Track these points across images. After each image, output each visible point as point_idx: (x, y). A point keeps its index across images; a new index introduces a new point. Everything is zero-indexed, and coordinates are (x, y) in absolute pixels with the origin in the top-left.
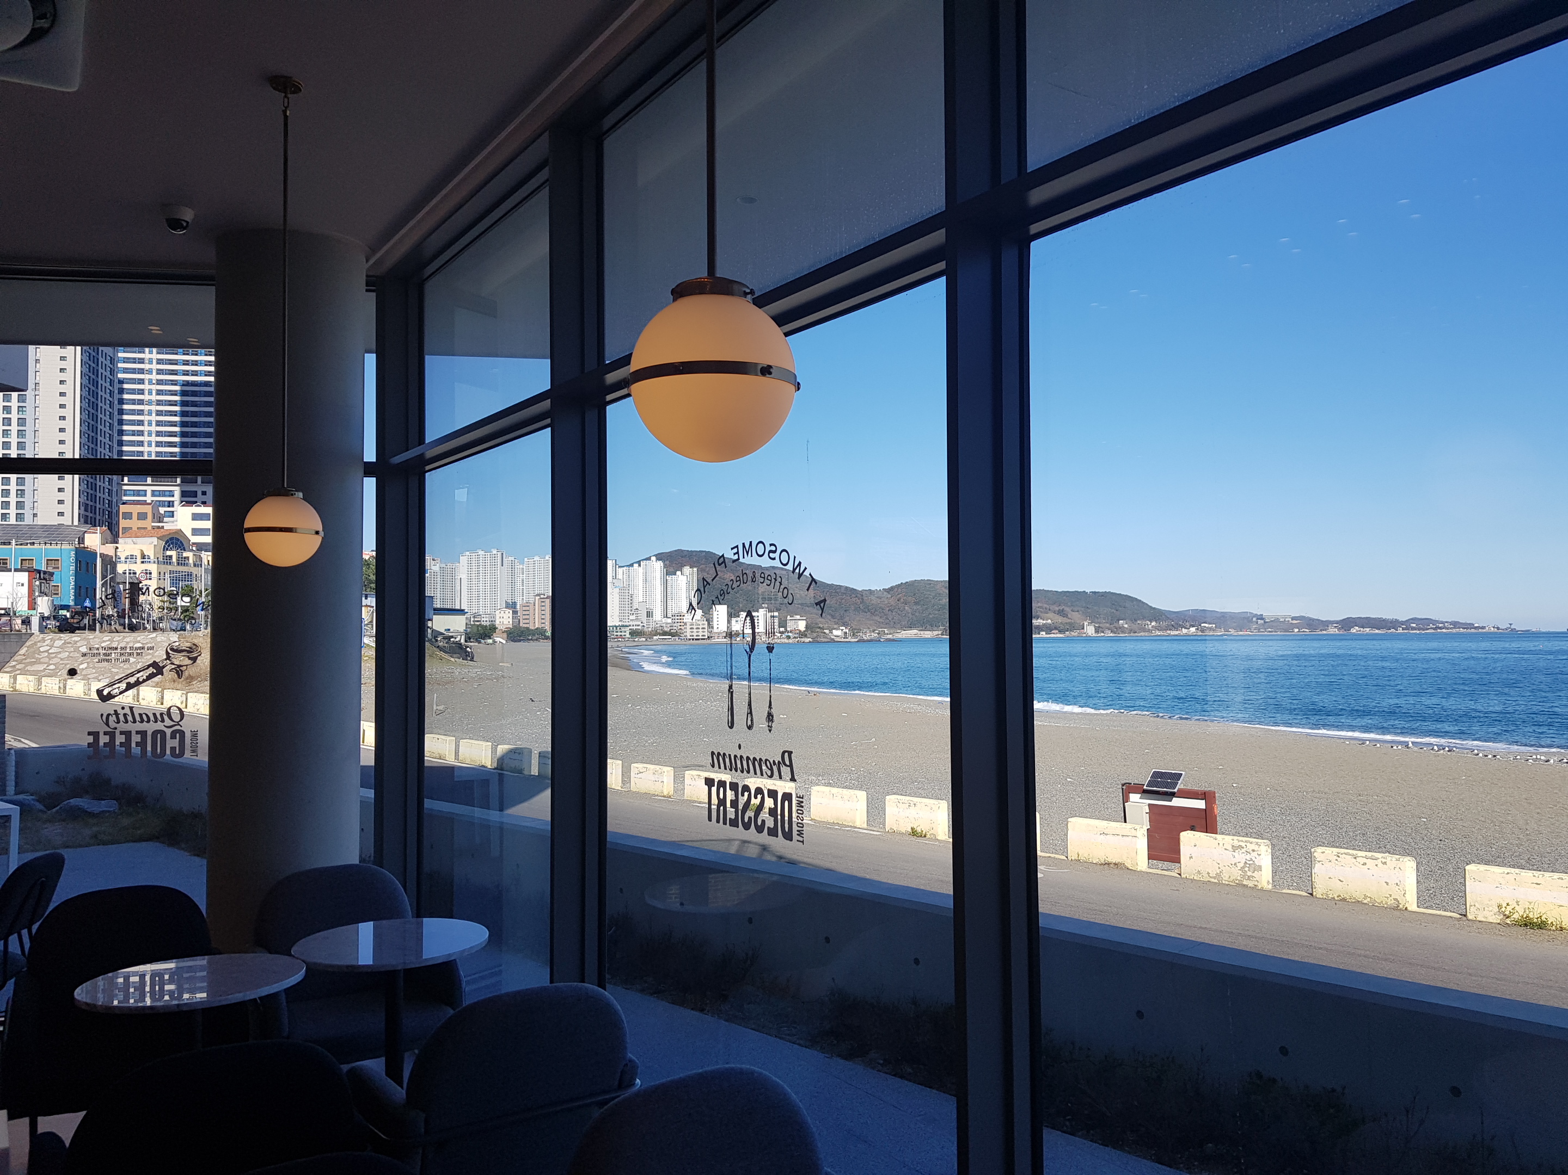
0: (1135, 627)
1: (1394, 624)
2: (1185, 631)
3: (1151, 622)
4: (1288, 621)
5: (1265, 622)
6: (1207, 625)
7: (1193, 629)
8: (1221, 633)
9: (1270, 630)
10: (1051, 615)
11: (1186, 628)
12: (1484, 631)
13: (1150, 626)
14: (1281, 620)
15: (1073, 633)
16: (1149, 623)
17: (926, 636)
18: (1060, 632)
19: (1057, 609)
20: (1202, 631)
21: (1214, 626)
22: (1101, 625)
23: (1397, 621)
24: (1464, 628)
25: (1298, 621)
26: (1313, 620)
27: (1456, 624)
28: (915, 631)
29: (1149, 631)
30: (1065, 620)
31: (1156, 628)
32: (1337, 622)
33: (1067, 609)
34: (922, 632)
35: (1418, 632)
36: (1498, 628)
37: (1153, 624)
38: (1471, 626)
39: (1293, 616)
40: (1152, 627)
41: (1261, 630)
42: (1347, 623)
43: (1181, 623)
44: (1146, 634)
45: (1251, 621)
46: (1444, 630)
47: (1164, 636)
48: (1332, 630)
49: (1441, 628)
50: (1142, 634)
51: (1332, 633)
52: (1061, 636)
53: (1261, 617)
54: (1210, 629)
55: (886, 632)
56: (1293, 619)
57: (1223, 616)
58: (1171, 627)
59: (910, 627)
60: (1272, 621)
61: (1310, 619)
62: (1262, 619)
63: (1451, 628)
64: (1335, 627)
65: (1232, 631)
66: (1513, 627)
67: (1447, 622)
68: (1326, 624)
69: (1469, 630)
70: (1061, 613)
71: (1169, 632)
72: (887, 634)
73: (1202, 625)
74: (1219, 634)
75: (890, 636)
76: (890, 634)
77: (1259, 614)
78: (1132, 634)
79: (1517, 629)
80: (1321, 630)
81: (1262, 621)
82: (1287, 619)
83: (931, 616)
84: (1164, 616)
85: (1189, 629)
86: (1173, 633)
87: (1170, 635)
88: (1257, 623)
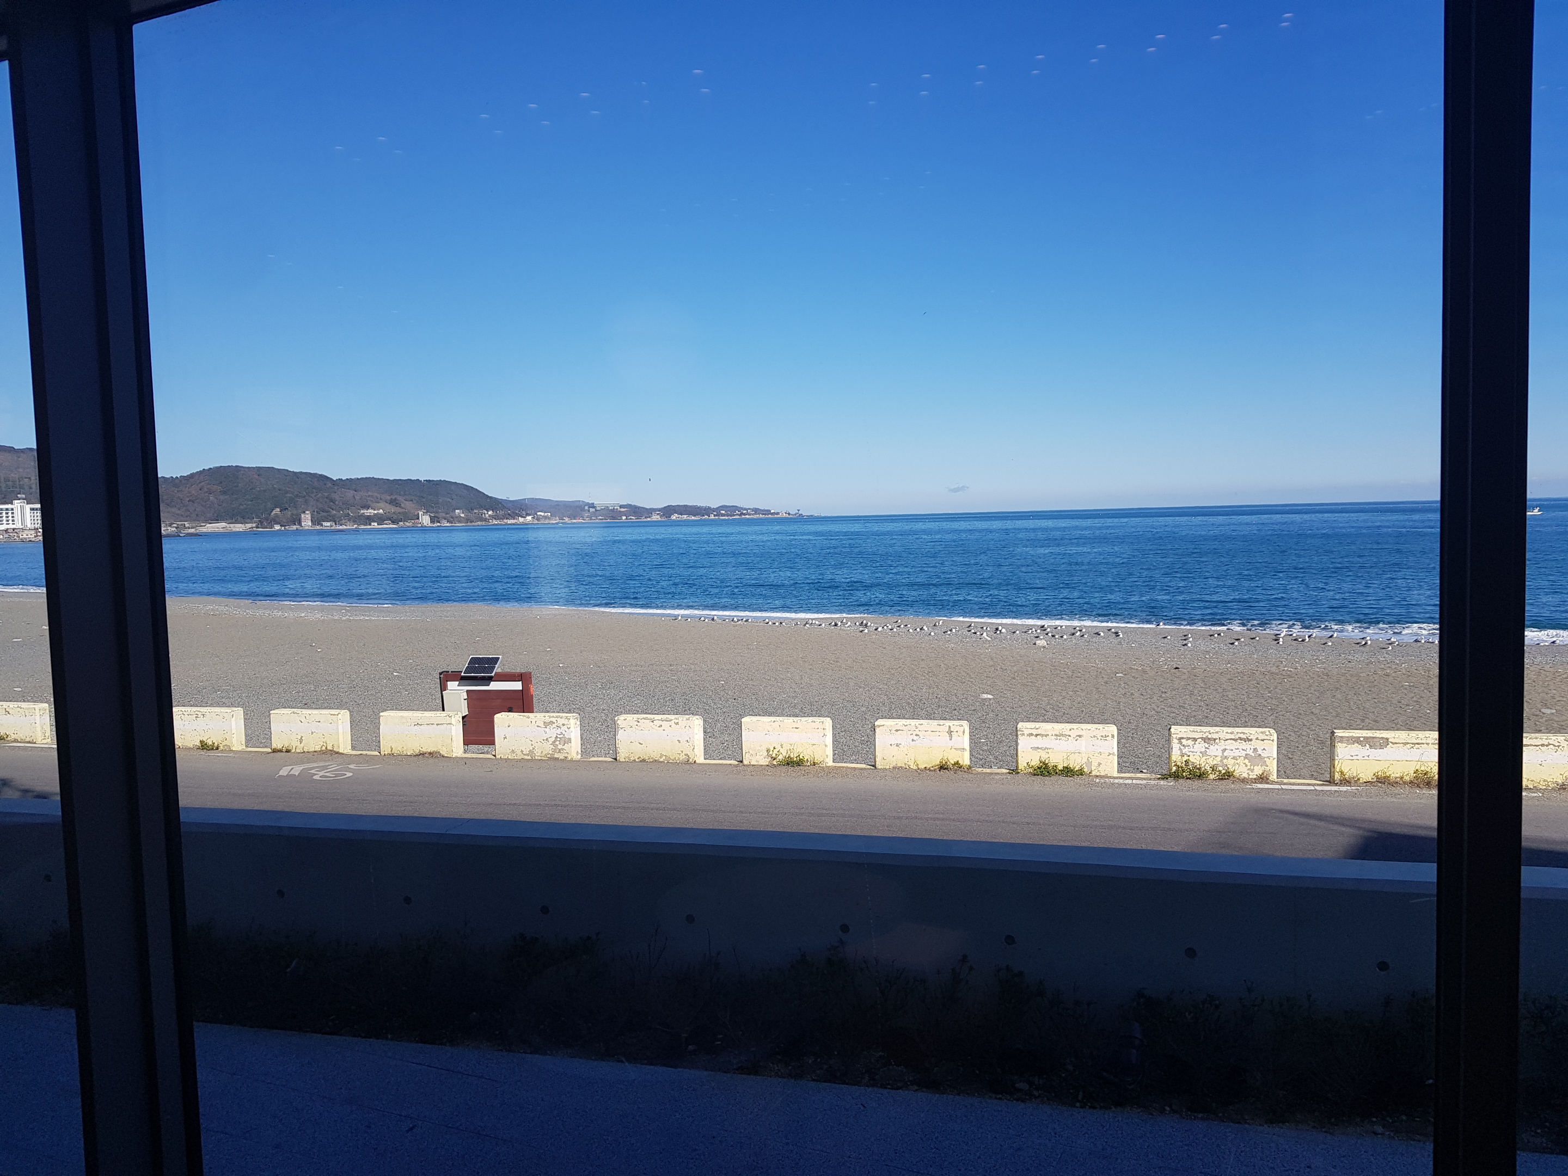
0: (471, 516)
1: (707, 511)
2: (521, 520)
3: (488, 511)
4: (617, 509)
5: (596, 510)
6: (542, 514)
7: (529, 518)
8: (556, 522)
9: (600, 517)
10: (382, 504)
11: (522, 517)
12: (779, 516)
13: (487, 515)
14: (611, 508)
15: (407, 524)
16: (486, 512)
17: (238, 530)
18: (393, 522)
19: (389, 498)
20: (538, 519)
21: (549, 514)
22: (436, 515)
23: (709, 508)
24: (763, 514)
25: (626, 509)
26: (639, 508)
27: (756, 511)
28: (224, 524)
29: (485, 520)
30: (398, 510)
31: (492, 517)
32: (659, 510)
33: (399, 498)
34: (232, 525)
35: (727, 518)
36: (789, 514)
37: (490, 513)
38: (768, 512)
39: (621, 504)
40: (490, 516)
41: (593, 518)
42: (668, 511)
43: (517, 512)
44: (483, 523)
46: (747, 516)
47: (501, 525)
48: (655, 517)
49: (744, 514)
50: (479, 523)
51: (656, 520)
52: (394, 526)
53: (592, 506)
54: (546, 517)
55: (187, 525)
56: (621, 507)
57: (558, 505)
58: (508, 516)
59: (217, 520)
60: (602, 509)
61: (636, 507)
62: (594, 507)
63: (753, 514)
64: (658, 514)
65: (567, 519)
66: (800, 512)
67: (749, 509)
68: (650, 511)
69: (766, 516)
70: (394, 502)
71: (505, 521)
72: (189, 528)
73: (538, 513)
74: (554, 522)
75: (192, 531)
76: (192, 528)
77: (590, 502)
78: (469, 524)
79: (804, 514)
80: (646, 518)
81: (594, 510)
82: (615, 508)
83: (242, 507)
84: (500, 505)
85: (525, 517)
86: (510, 522)
87: (507, 524)
88: (589, 511)
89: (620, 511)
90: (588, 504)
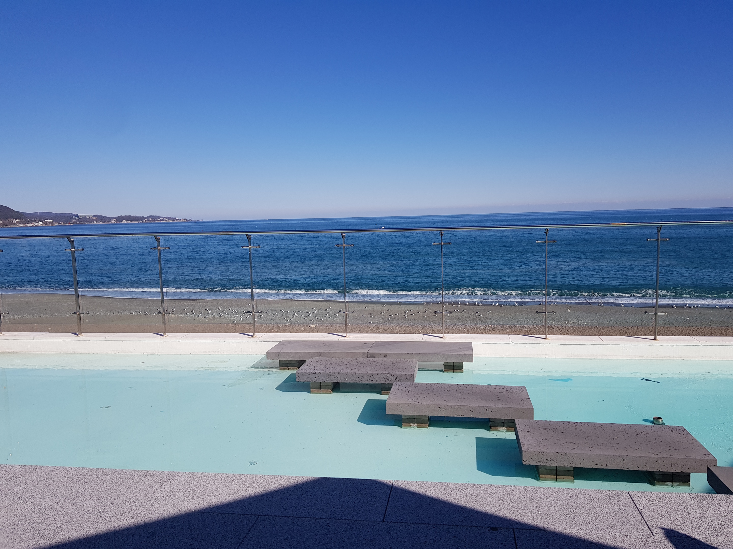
0: (6, 222)
1: (142, 218)
2: (36, 224)
4: (91, 218)
5: (79, 218)
6: (48, 221)
7: (40, 223)
8: (56, 225)
9: (82, 222)
11: (36, 222)
12: (181, 221)
13: (16, 222)
14: (87, 217)
16: (15, 220)
20: (46, 224)
21: (52, 221)
24: (172, 220)
25: (96, 218)
26: (104, 217)
27: (168, 218)
29: (15, 224)
31: (19, 223)
32: (115, 218)
35: (153, 222)
36: (186, 220)
37: (17, 220)
38: (175, 219)
39: (93, 215)
41: (77, 222)
42: (120, 219)
43: (33, 220)
44: (14, 226)
45: (72, 218)
46: (164, 221)
47: (24, 227)
48: (113, 222)
49: (162, 220)
50: (11, 226)
53: (77, 216)
54: (50, 223)
57: (57, 216)
58: (28, 222)
60: (82, 218)
61: (102, 217)
62: (78, 217)
63: (166, 220)
64: (114, 220)
65: (62, 224)
66: (192, 219)
67: (165, 217)
68: (110, 219)
69: (174, 221)
71: (27, 225)
73: (46, 220)
74: (55, 225)
77: (76, 214)
78: (5, 227)
79: (194, 220)
80: (108, 222)
82: (90, 217)
84: (23, 216)
85: (38, 223)
86: (29, 225)
87: (27, 227)
88: (75, 219)
89: (93, 219)
90: (74, 215)
